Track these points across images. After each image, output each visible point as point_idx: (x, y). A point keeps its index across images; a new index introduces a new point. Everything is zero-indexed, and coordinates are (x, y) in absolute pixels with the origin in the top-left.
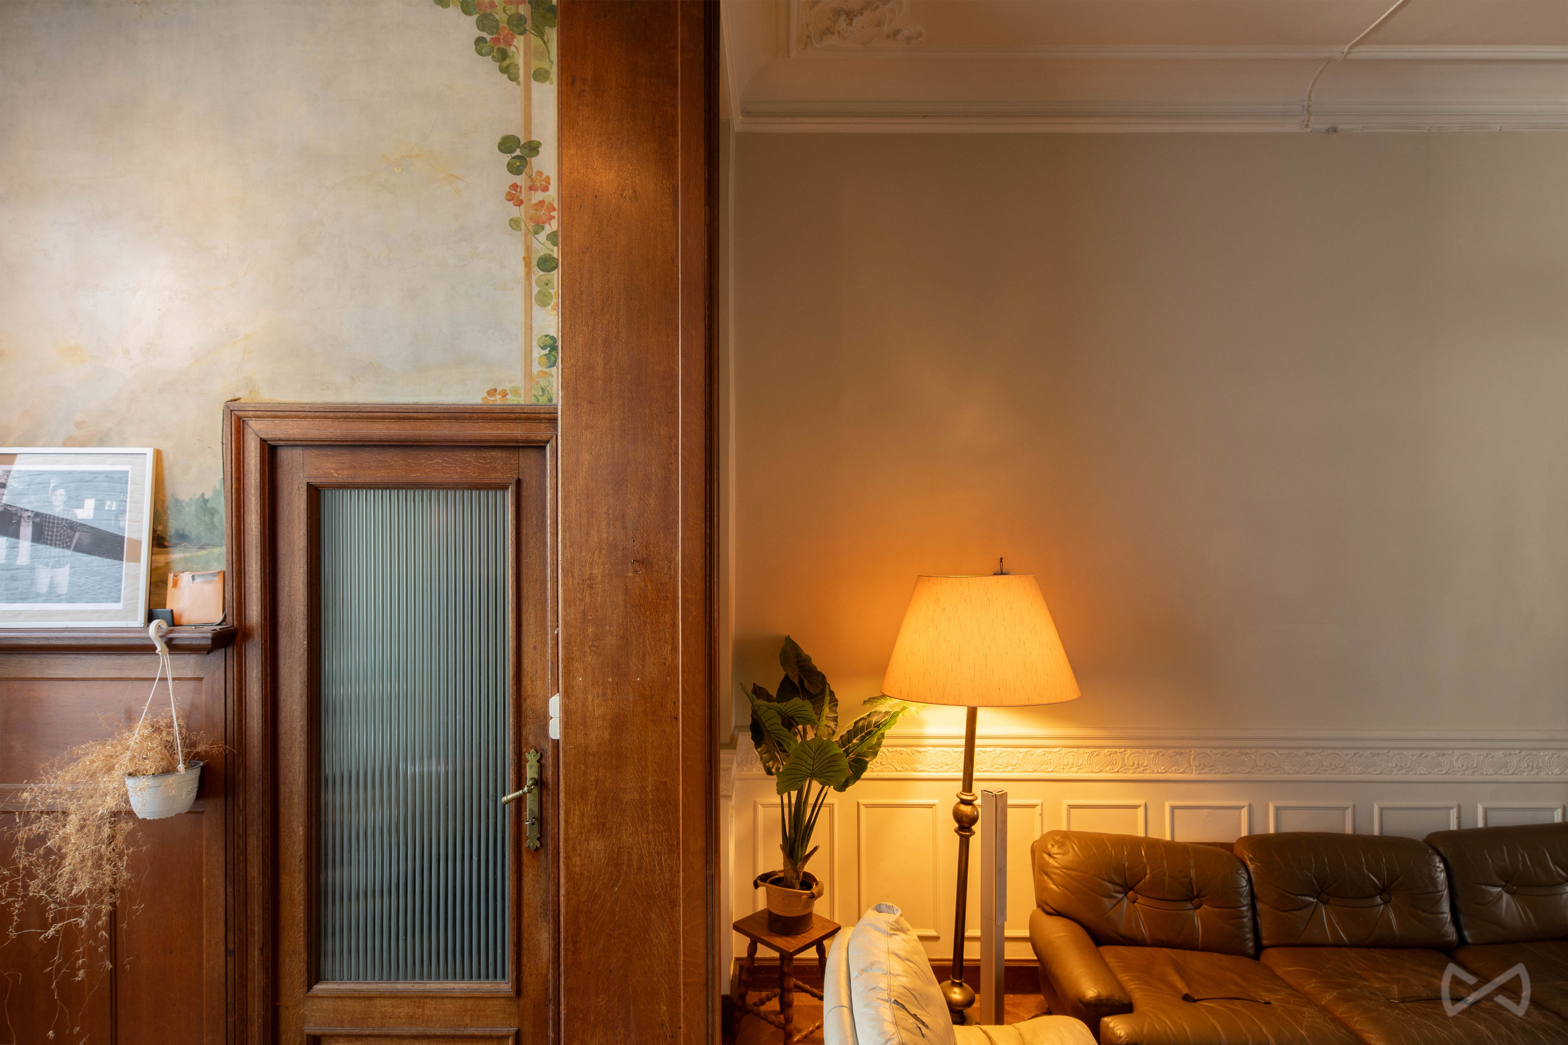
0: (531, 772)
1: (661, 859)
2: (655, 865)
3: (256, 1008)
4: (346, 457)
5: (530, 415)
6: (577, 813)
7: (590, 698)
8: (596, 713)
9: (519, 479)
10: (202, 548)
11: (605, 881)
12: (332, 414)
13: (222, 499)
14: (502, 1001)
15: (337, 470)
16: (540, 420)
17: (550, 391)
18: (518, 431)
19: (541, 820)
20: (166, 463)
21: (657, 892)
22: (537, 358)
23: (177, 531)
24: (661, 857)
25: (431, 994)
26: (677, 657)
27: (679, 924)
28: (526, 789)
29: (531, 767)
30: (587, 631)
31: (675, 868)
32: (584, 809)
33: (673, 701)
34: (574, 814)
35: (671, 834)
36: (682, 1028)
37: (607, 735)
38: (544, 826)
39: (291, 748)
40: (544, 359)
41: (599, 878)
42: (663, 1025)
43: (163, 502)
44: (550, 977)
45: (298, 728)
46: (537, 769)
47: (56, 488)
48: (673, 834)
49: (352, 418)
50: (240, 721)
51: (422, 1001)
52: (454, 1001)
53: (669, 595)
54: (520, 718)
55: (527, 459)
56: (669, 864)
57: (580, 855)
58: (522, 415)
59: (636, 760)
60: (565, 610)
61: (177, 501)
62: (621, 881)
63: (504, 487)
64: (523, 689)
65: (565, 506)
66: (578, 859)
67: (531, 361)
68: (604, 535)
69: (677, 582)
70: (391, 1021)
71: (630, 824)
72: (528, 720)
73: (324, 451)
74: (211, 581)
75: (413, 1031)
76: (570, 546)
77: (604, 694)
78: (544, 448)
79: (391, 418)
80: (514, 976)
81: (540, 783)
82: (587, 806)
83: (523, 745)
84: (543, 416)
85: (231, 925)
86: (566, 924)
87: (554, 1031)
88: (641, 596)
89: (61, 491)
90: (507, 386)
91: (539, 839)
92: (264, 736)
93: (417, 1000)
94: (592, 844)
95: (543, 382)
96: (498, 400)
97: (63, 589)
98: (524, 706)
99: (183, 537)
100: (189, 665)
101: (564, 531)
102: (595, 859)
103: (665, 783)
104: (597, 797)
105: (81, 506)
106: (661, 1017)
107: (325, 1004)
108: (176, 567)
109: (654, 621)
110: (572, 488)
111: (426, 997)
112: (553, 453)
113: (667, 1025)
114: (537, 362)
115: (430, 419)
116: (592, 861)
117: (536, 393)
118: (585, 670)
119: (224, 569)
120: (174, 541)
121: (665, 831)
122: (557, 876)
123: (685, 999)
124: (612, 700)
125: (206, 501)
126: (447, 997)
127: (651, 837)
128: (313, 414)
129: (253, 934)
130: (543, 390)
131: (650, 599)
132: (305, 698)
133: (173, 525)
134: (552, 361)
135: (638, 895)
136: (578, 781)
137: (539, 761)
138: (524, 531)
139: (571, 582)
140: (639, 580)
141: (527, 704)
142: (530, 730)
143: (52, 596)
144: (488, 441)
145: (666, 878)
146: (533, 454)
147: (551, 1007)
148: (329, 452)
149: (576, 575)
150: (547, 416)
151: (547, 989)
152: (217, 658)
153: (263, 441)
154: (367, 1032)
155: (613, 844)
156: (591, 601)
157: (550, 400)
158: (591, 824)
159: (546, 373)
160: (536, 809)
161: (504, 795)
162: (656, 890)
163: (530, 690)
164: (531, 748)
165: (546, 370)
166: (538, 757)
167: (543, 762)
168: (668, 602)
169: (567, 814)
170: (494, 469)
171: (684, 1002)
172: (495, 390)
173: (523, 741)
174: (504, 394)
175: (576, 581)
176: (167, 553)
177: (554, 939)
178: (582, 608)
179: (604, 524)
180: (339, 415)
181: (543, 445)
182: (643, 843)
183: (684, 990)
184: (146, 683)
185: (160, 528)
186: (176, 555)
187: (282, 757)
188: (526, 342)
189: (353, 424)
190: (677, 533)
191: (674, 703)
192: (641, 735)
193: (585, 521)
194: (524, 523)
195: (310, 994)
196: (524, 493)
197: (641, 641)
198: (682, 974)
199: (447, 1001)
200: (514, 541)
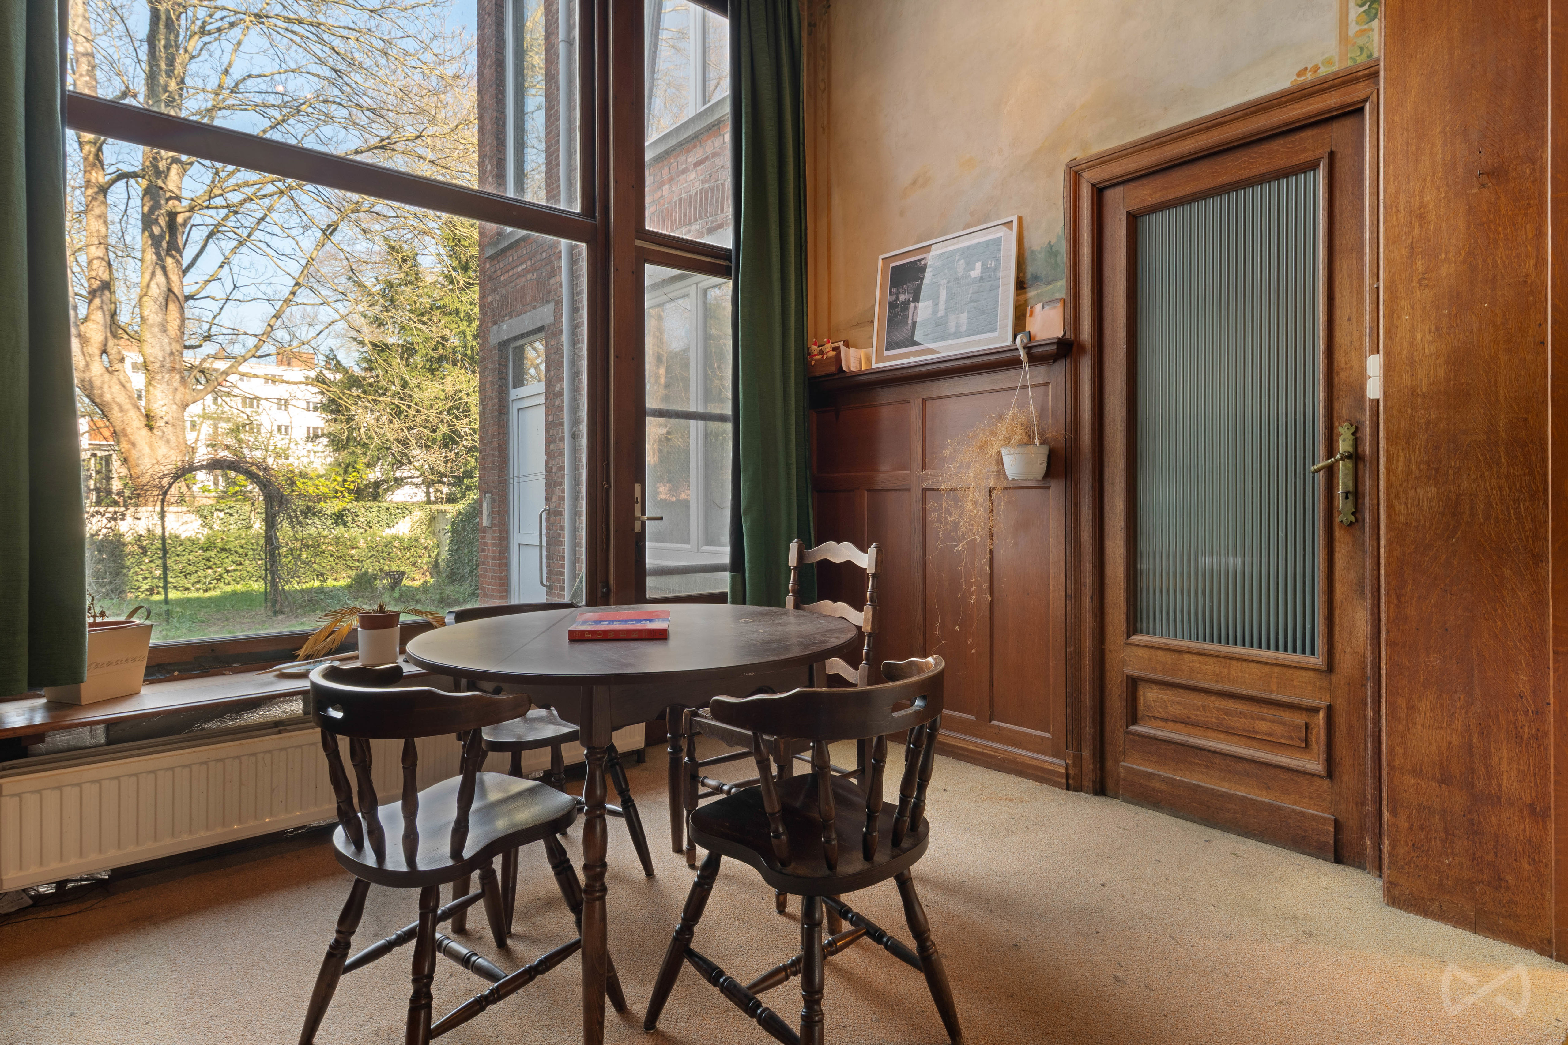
0: (1343, 446)
1: (1519, 507)
2: (1509, 514)
3: (1088, 644)
4: (1159, 181)
5: (1346, 78)
6: (1402, 458)
7: (1419, 336)
8: (1426, 351)
9: (1332, 152)
10: (1049, 283)
11: (1439, 531)
12: (1147, 145)
13: (1063, 242)
14: (1312, 674)
15: (1151, 195)
16: (1357, 80)
17: (1370, 48)
18: (1332, 100)
19: (1355, 495)
20: (1025, 224)
21: (1513, 545)
22: (1355, 19)
23: (1032, 274)
24: (1519, 504)
25: (1237, 656)
26: (1543, 271)
27: (1546, 582)
28: (1338, 456)
29: (1344, 440)
30: (1416, 264)
31: (1541, 517)
32: (1410, 455)
33: (1538, 323)
34: (1398, 461)
35: (1534, 478)
36: (1552, 703)
37: (1441, 372)
38: (1360, 501)
39: (1113, 437)
40: (1364, 16)
41: (1430, 528)
42: (1522, 698)
43: (1023, 254)
44: (1368, 654)
45: (1119, 419)
46: (1351, 442)
47: (959, 260)
48: (1537, 477)
49: (1165, 142)
50: (1076, 414)
51: (1228, 661)
52: (1259, 665)
53: (1532, 202)
54: (1332, 392)
55: (1341, 130)
56: (1530, 514)
57: (1406, 504)
58: (1336, 81)
59: (1483, 397)
60: (1388, 248)
61: (1032, 252)
62: (1460, 532)
63: (1313, 166)
64: (1335, 363)
65: (1388, 139)
66: (1402, 507)
67: (1347, 25)
68: (1439, 157)
69: (1544, 184)
70: (1198, 675)
71: (1473, 468)
72: (1341, 393)
73: (1140, 182)
74: (1055, 307)
75: (1220, 687)
76: (1394, 180)
77: (1438, 329)
78: (1361, 110)
79: (1200, 131)
80: (1325, 650)
81: (1355, 457)
82: (1414, 451)
83: (1335, 419)
84: (1360, 74)
85: (1069, 576)
86: (1388, 575)
87: (1373, 710)
88: (1490, 211)
89: (962, 261)
90: (1318, 60)
91: (1353, 514)
92: (1093, 425)
93: (1223, 660)
94: (1420, 491)
95: (1361, 41)
96: (1309, 77)
97: (964, 328)
98: (1336, 380)
99: (1036, 278)
100: (1041, 373)
101: (1387, 166)
102: (1425, 508)
103: (1526, 420)
104: (1427, 441)
105: (974, 269)
106: (1519, 688)
107: (1141, 652)
108: (1031, 302)
109: (1509, 237)
110: (1397, 119)
111: (1231, 659)
112: (1373, 110)
113: (1529, 698)
114: (1354, 23)
115: (1237, 119)
116: (1421, 510)
117: (1353, 55)
118: (1412, 307)
119: (1064, 296)
120: (1030, 283)
121: (1524, 475)
122: (1376, 549)
123: (1555, 671)
124: (1449, 334)
125: (1051, 247)
126: (1253, 661)
127: (1503, 482)
128: (1132, 150)
129: (1085, 586)
130: (1361, 49)
131: (1503, 212)
132: (1124, 393)
133: (1030, 270)
134: (1372, 15)
135: (1485, 548)
136: (1402, 425)
137: (1353, 434)
138: (1337, 204)
139: (1395, 218)
140: (1487, 194)
141: (1341, 377)
142: (1343, 406)
143: (957, 335)
144: (1298, 121)
145: (1527, 528)
146: (1348, 124)
147: (1369, 685)
148: (1145, 181)
149: (1402, 208)
150: (1367, 72)
151: (1364, 668)
152: (1059, 367)
153: (1093, 185)
154: (1177, 681)
155: (1450, 491)
156: (1421, 231)
157: (1370, 56)
158: (1420, 470)
159: (1365, 30)
160: (1351, 485)
161: (1313, 464)
162: (1511, 543)
163: (1344, 362)
164: (1344, 422)
165: (1366, 27)
166: (1353, 430)
167: (1358, 435)
168: (1530, 211)
169: (1389, 461)
170: (1304, 150)
171: (1554, 672)
172: (1306, 69)
173: (1335, 415)
174: (1316, 69)
175: (1401, 216)
176: (1026, 293)
177: (1372, 614)
178: (1409, 241)
179: (1439, 143)
180: (1154, 143)
181: (1361, 105)
182: (1492, 489)
183: (1554, 659)
184: (1011, 392)
185: (1021, 275)
186: (1031, 293)
187: (1106, 444)
188: (1341, 8)
189: (1165, 148)
190: (1544, 127)
191: (1540, 325)
192: (1489, 368)
193: (1413, 148)
194: (1337, 195)
195: (1129, 641)
196: (1338, 164)
197: (1490, 261)
198: (1551, 640)
199: (1253, 665)
200: (1326, 215)
